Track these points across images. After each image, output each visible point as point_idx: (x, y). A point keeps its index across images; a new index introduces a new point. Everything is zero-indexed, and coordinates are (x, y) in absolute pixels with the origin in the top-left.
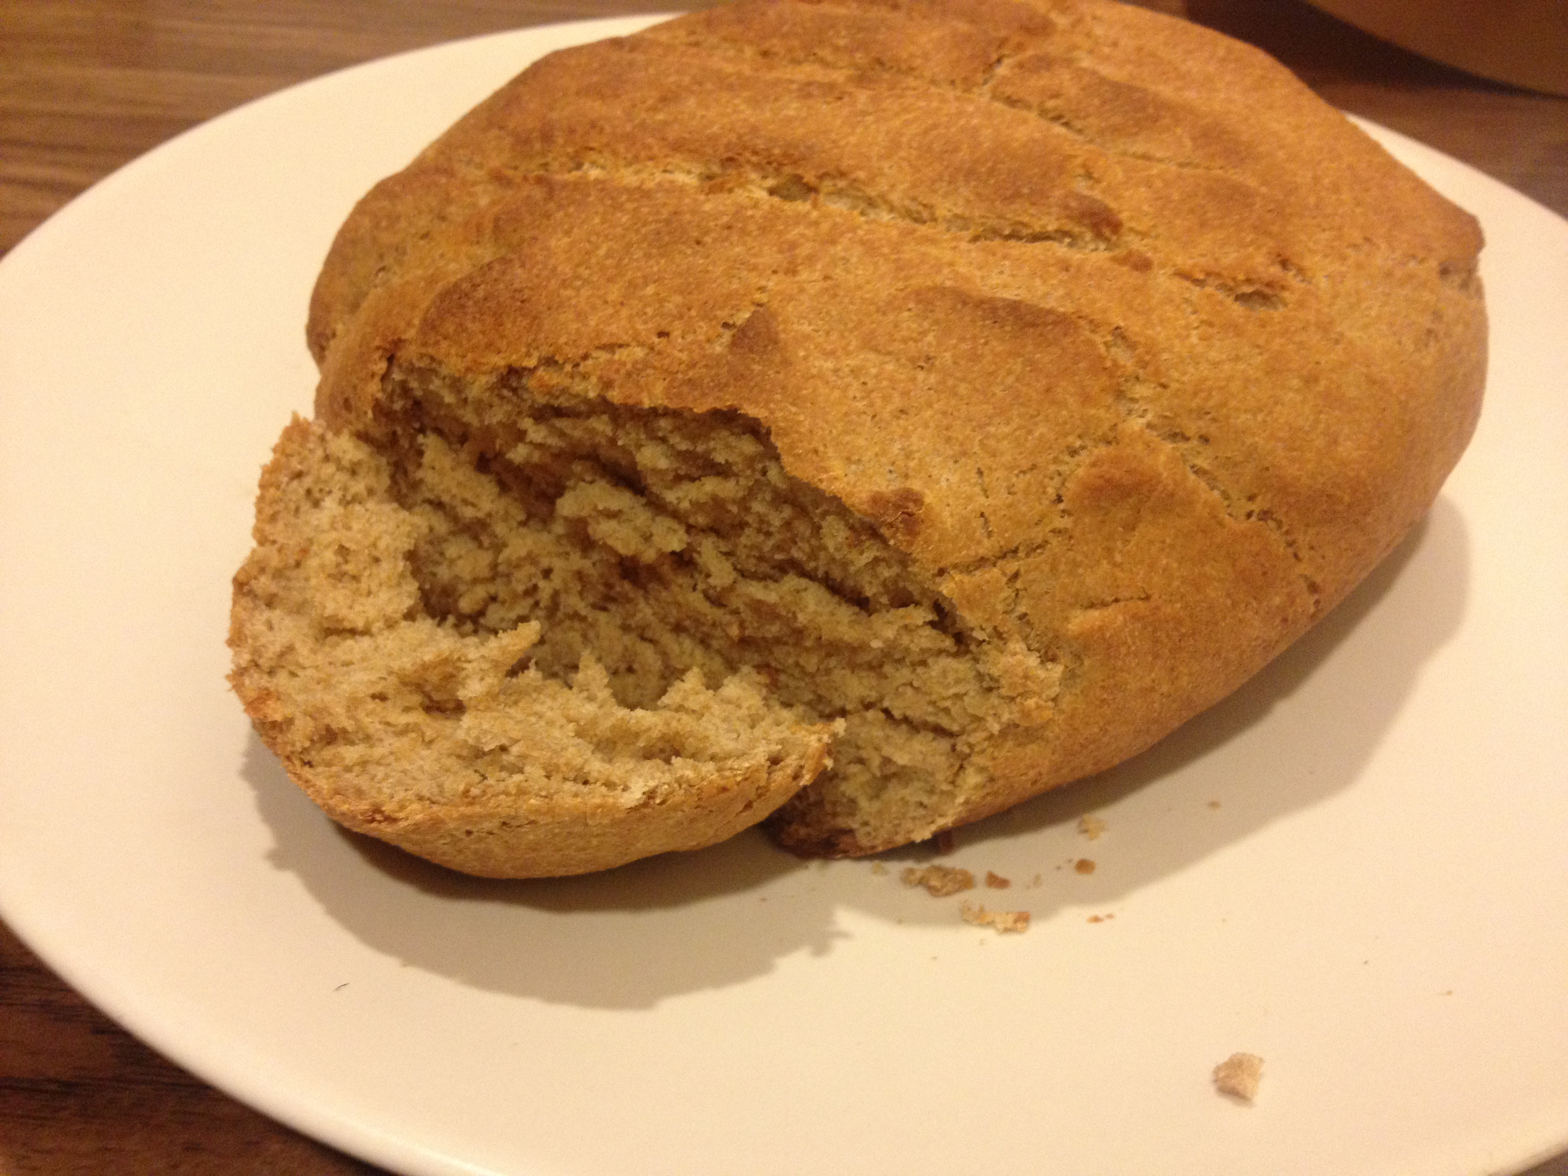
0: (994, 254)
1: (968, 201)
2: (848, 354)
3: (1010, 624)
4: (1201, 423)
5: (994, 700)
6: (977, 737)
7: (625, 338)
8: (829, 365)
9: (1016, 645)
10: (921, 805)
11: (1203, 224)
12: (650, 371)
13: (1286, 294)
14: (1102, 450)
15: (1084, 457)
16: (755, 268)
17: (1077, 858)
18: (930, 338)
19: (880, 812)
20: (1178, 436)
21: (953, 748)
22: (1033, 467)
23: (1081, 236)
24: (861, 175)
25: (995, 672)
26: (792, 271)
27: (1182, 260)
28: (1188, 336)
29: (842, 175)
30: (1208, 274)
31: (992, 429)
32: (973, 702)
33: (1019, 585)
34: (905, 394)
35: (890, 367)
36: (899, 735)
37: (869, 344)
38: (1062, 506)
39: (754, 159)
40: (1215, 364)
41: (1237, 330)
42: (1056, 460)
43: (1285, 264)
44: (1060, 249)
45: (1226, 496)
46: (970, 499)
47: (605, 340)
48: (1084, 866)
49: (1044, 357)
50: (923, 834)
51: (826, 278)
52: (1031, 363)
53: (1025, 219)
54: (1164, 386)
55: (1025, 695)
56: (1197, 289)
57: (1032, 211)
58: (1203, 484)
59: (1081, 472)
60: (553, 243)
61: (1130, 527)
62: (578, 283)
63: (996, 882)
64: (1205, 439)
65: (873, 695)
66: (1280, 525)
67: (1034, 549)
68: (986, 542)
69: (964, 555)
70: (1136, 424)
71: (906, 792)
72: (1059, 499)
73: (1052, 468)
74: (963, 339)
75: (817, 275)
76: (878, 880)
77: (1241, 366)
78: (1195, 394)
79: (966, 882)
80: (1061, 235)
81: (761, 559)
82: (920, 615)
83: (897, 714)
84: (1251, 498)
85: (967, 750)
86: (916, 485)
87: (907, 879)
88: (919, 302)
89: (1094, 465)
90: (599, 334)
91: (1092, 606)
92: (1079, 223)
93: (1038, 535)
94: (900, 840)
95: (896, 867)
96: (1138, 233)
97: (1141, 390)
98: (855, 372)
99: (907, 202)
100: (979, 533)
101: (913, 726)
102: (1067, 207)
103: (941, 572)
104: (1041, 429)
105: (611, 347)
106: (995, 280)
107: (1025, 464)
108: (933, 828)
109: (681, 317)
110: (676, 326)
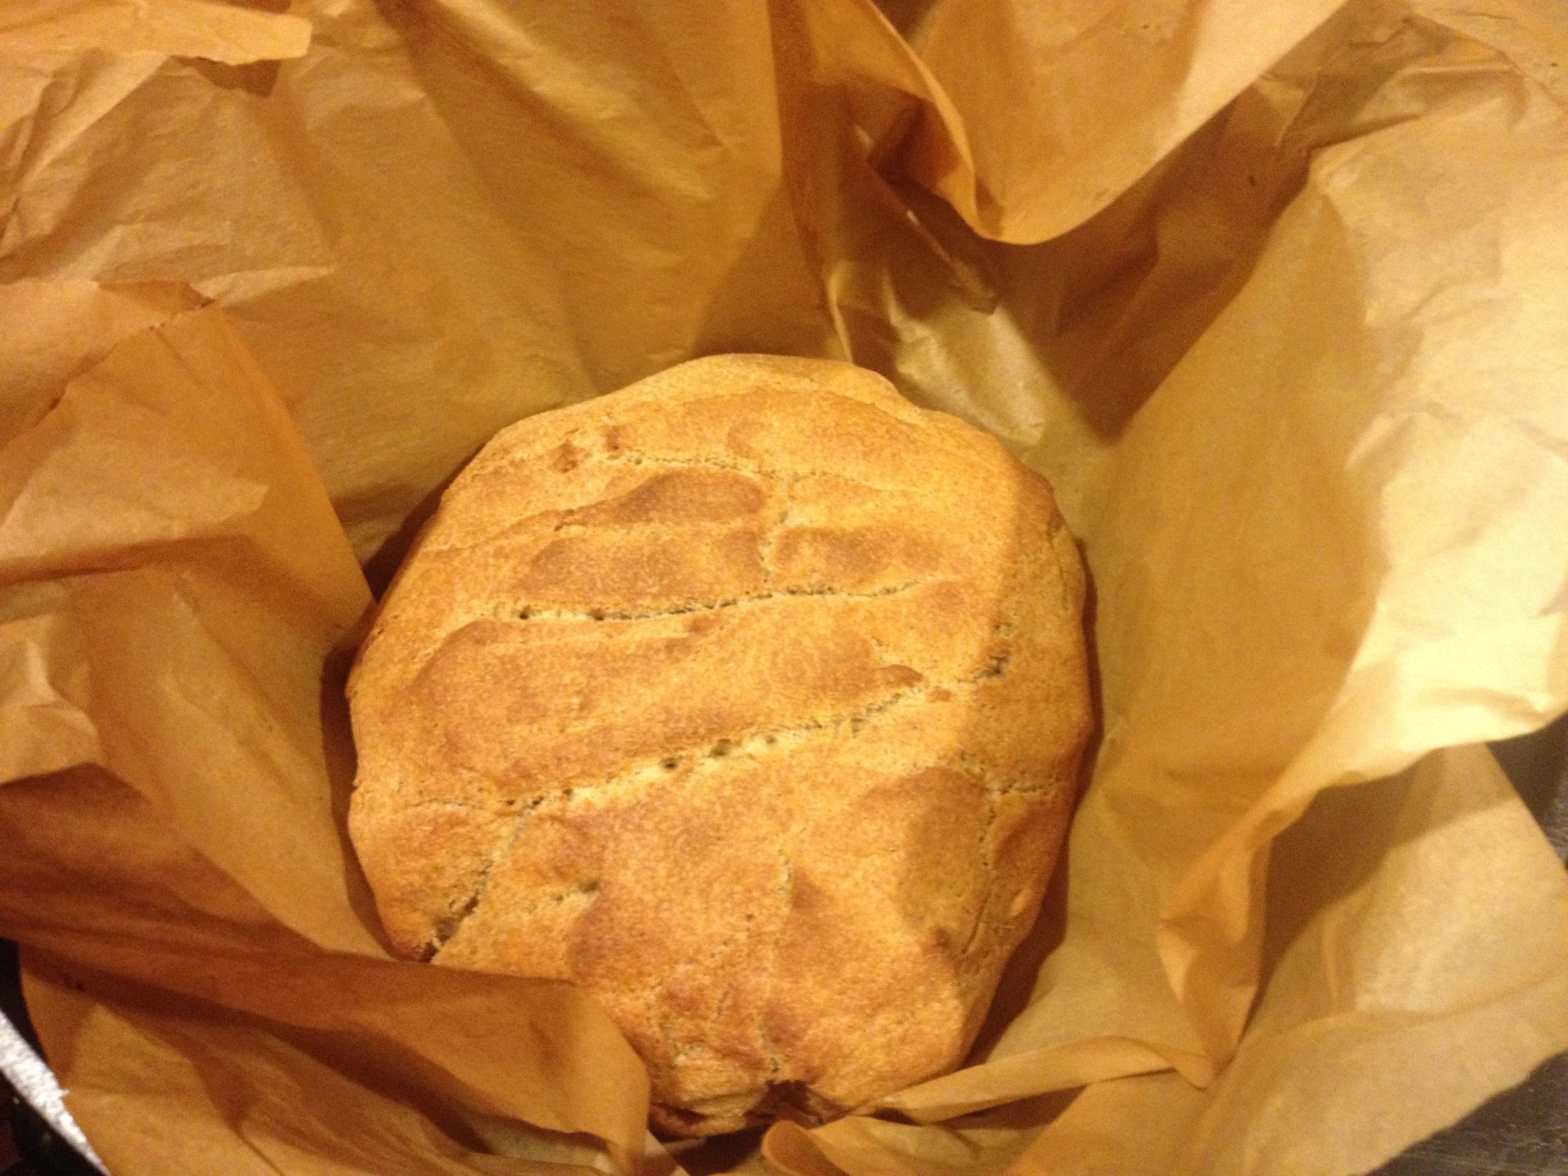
0: (873, 740)
1: (832, 705)
2: (854, 869)
8: (850, 884)
11: (951, 635)
14: (994, 827)
15: (988, 838)
16: (764, 840)
18: (887, 830)
20: (1013, 783)
23: (902, 693)
24: (761, 718)
26: (785, 830)
27: (957, 672)
28: (990, 726)
30: (973, 672)
35: (878, 861)
39: (689, 738)
40: (1009, 731)
42: (979, 851)
43: (998, 628)
44: (900, 710)
46: (955, 905)
49: (945, 802)
51: (807, 822)
53: (870, 700)
54: (996, 765)
58: (1032, 793)
59: (990, 848)
60: (622, 880)
62: (666, 905)
64: (1023, 773)
67: (987, 899)
68: (972, 917)
70: (997, 797)
74: (902, 820)
75: (801, 825)
77: (1020, 720)
78: (1010, 757)
80: (895, 697)
88: (866, 809)
89: (994, 838)
92: (897, 685)
96: (926, 669)
99: (798, 722)
100: (967, 918)
102: (887, 679)
104: (965, 841)
106: (889, 761)
107: (966, 865)
109: (750, 900)
110: (753, 909)
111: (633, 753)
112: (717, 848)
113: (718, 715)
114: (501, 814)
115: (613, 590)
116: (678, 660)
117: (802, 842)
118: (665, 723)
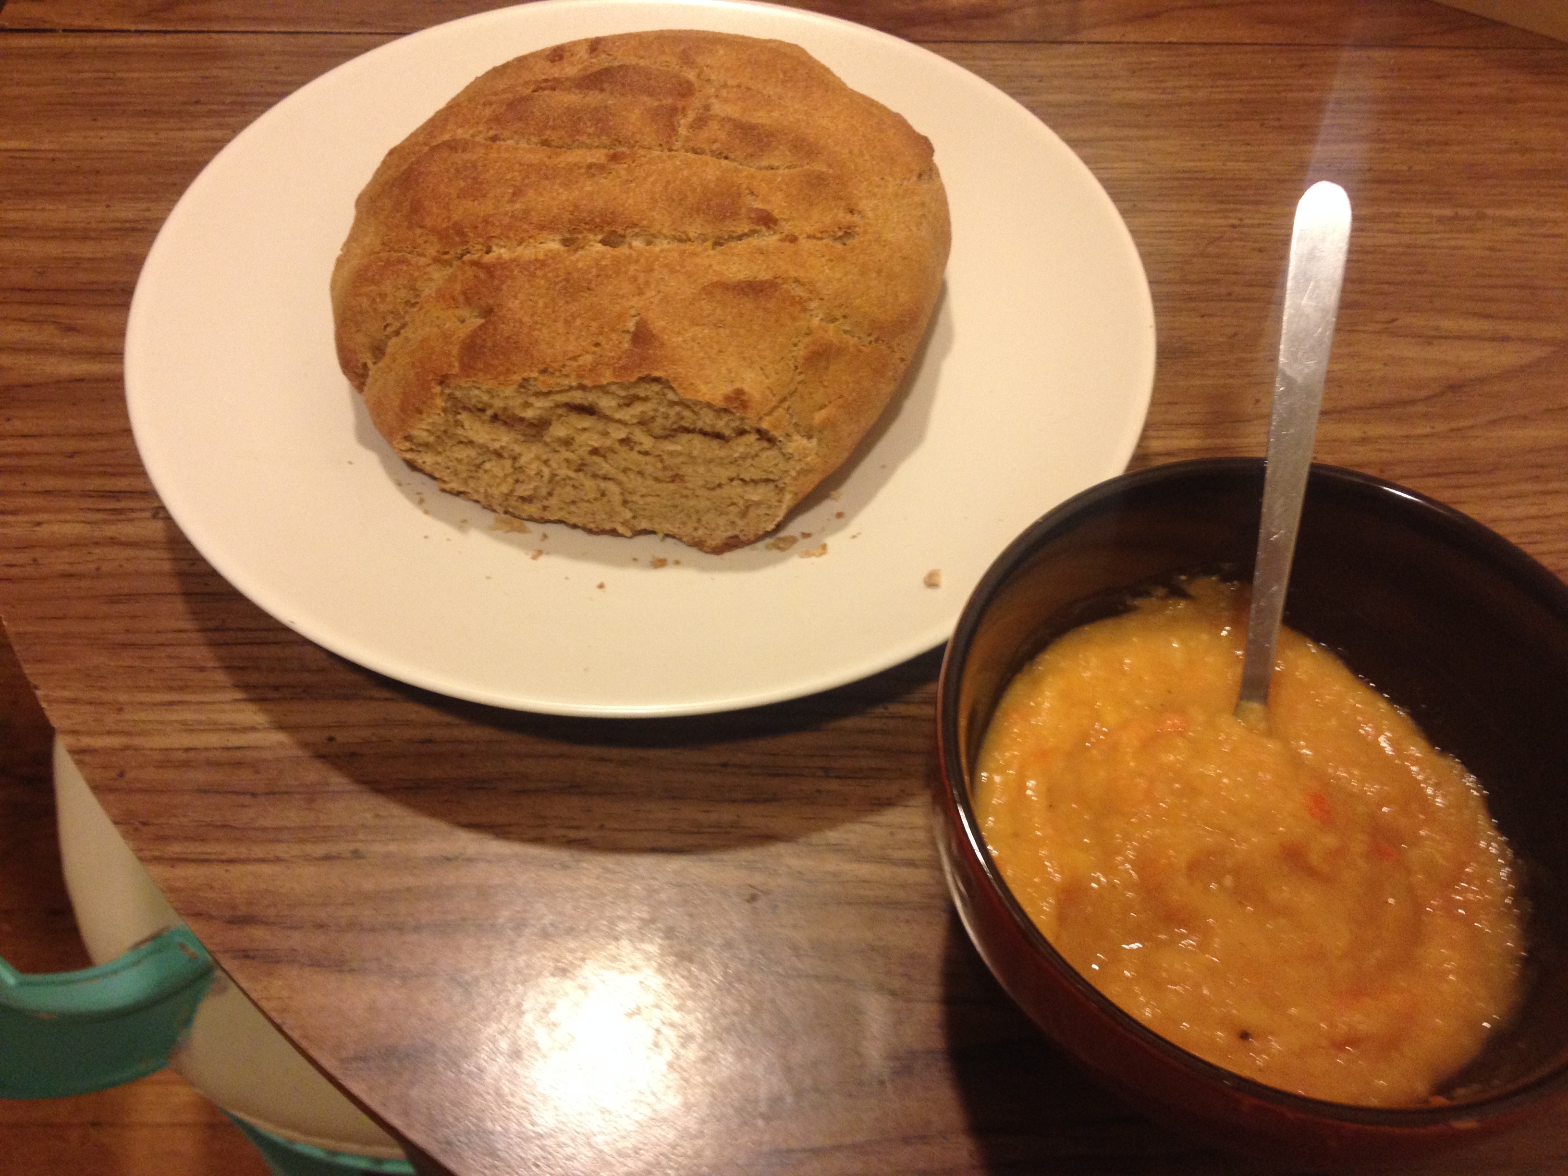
0: (727, 255)
1: (702, 225)
2: (686, 330)
3: (791, 430)
4: (842, 310)
5: (792, 462)
6: (787, 480)
7: (579, 352)
8: (680, 339)
9: (797, 437)
10: (768, 515)
11: (811, 205)
12: (600, 366)
13: (857, 229)
14: (807, 340)
15: (801, 346)
16: (623, 297)
17: (835, 512)
18: (718, 311)
19: (748, 524)
20: (834, 320)
21: (776, 486)
22: (782, 358)
23: (760, 231)
24: (645, 223)
25: (790, 451)
26: (641, 293)
27: (809, 229)
28: (824, 271)
29: (636, 225)
30: (822, 232)
31: (759, 347)
32: (782, 466)
33: (791, 411)
34: (718, 343)
35: (706, 331)
36: (750, 489)
37: (694, 322)
38: (799, 371)
39: (587, 227)
40: (839, 280)
41: (842, 258)
42: (791, 351)
43: (852, 212)
44: (754, 241)
45: (859, 338)
46: (761, 382)
47: (571, 355)
48: (840, 515)
49: (771, 305)
50: (771, 527)
51: (659, 292)
52: (765, 310)
53: (733, 229)
54: (822, 299)
55: (805, 457)
56: (819, 242)
57: (735, 223)
58: (849, 337)
59: (802, 353)
60: (511, 305)
61: (826, 368)
62: (539, 326)
63: (806, 535)
64: (845, 317)
65: (734, 475)
66: (883, 341)
67: (792, 394)
68: (774, 399)
69: (767, 409)
70: (816, 322)
71: (759, 512)
72: (796, 368)
73: (790, 355)
74: (733, 307)
75: (653, 293)
76: (755, 553)
77: (850, 277)
78: (835, 299)
79: (793, 540)
80: (753, 232)
81: (665, 429)
82: (753, 437)
83: (748, 479)
84: (870, 335)
85: (783, 486)
86: (738, 385)
87: (767, 547)
88: (706, 294)
89: (806, 348)
90: (565, 353)
91: (821, 408)
92: (758, 225)
93: (792, 387)
94: (761, 532)
95: (761, 545)
96: (785, 220)
97: (813, 305)
98: (693, 339)
99: (673, 233)
100: (771, 396)
101: (755, 482)
102: (750, 218)
103: (760, 419)
104: (781, 339)
105: (574, 358)
106: (734, 269)
107: (778, 358)
108: (775, 523)
109: (601, 333)
110: (601, 339)
111: (541, 228)
112: (586, 295)
113: (612, 213)
114: (436, 260)
115: (561, 127)
116: (594, 175)
117: (652, 303)
118: (572, 213)
